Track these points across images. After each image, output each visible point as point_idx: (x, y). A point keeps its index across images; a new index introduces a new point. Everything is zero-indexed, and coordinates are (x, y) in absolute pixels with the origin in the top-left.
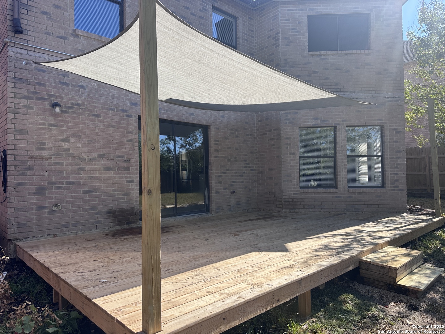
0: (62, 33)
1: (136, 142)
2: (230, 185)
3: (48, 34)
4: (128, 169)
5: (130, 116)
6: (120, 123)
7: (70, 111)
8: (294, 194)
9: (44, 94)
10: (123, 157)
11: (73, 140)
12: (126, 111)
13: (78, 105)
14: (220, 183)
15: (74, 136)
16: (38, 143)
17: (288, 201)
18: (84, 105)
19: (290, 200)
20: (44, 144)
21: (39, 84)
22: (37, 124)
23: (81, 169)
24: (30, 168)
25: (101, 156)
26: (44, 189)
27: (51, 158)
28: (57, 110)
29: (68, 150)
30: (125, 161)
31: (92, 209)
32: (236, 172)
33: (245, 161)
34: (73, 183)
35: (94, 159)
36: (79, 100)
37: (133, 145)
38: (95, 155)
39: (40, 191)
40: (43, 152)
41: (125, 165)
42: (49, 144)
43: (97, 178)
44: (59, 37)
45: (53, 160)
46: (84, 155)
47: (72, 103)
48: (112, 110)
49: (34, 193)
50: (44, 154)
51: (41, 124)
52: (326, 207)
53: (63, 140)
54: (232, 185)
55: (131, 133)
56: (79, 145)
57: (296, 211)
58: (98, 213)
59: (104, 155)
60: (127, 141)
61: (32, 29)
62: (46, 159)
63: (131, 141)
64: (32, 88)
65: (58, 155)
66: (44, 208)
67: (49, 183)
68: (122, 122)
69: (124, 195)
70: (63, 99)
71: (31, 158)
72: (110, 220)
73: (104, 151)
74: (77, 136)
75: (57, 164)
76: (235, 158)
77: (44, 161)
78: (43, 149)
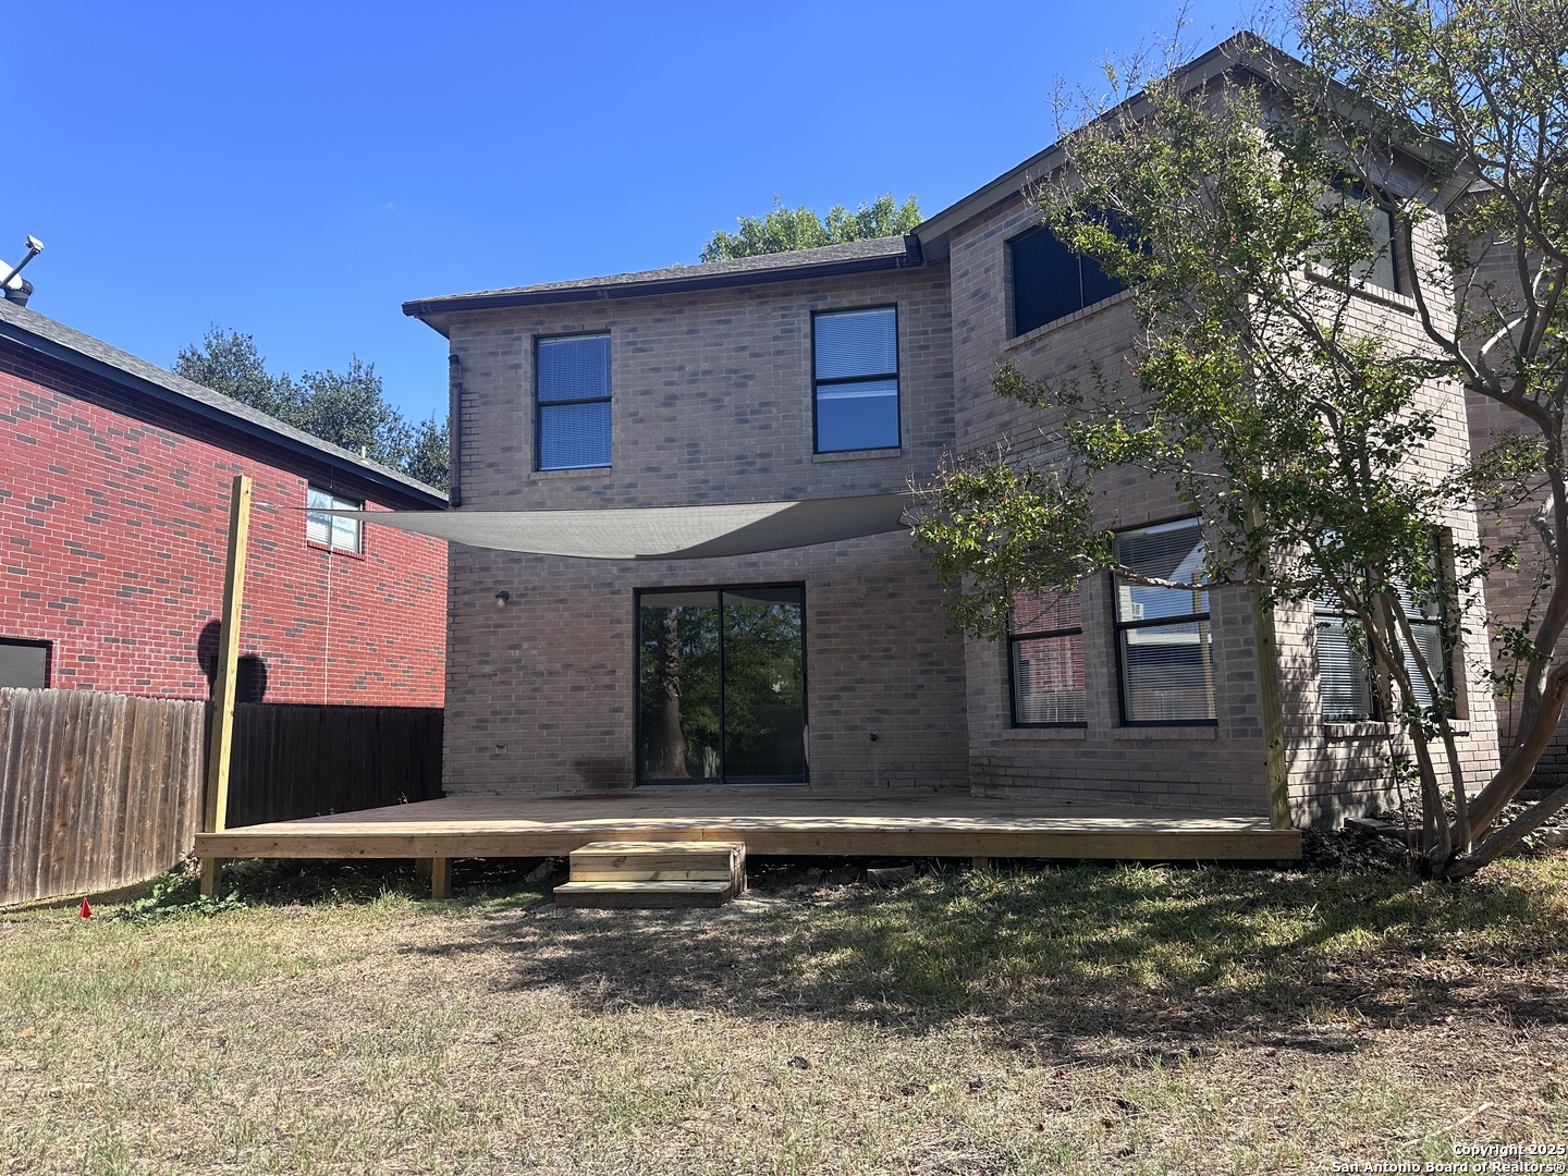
0: (513, 485)
1: (627, 637)
2: (868, 719)
3: (496, 493)
4: (611, 687)
5: (617, 592)
6: (600, 608)
7: (523, 600)
8: (993, 744)
9: (489, 582)
10: (603, 666)
11: (525, 645)
12: (610, 585)
13: (534, 589)
14: (834, 713)
15: (527, 639)
16: (480, 654)
17: (981, 765)
18: (543, 587)
19: (985, 761)
20: (487, 654)
21: (483, 569)
22: (479, 627)
23: (537, 690)
24: (470, 692)
25: (567, 666)
26: (485, 721)
27: (496, 675)
28: (501, 602)
29: (519, 661)
30: (607, 674)
31: (552, 755)
32: (891, 687)
33: (924, 655)
34: (524, 712)
35: (556, 673)
36: (536, 582)
37: (622, 644)
38: (558, 666)
39: (481, 724)
40: (486, 667)
41: (607, 680)
42: (494, 655)
43: (560, 704)
44: (509, 494)
45: (497, 679)
46: (541, 667)
47: (526, 589)
48: (586, 587)
49: (474, 727)
50: (487, 669)
51: (484, 627)
52: (1063, 783)
53: (513, 647)
54: (875, 720)
55: (619, 622)
56: (535, 652)
57: (997, 793)
58: (561, 764)
59: (571, 665)
60: (611, 637)
61: (475, 493)
62: (490, 676)
63: (618, 636)
64: (474, 577)
65: (505, 670)
66: (483, 749)
67: (493, 713)
68: (603, 604)
69: (604, 733)
70: (513, 584)
71: (472, 676)
72: (578, 777)
73: (572, 659)
74: (532, 638)
75: (503, 683)
76: (888, 649)
77: (486, 680)
78: (486, 662)
